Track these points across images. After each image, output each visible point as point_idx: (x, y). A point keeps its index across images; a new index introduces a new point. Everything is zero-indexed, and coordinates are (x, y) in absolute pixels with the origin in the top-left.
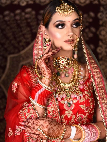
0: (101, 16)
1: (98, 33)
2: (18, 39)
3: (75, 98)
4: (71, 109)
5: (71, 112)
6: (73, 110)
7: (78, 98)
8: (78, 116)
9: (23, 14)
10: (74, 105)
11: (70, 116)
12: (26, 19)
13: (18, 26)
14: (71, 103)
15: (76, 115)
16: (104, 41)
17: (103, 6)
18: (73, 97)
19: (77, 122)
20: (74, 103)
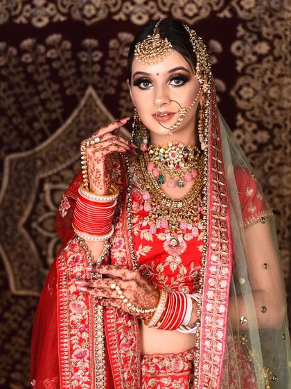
0: (238, 48)
1: (233, 93)
2: (29, 114)
3: (189, 231)
4: (179, 254)
5: (179, 260)
6: (182, 256)
7: (195, 233)
8: (192, 269)
9: (42, 48)
10: (185, 245)
11: (176, 268)
12: (49, 61)
13: (29, 79)
14: (180, 238)
15: (188, 266)
16: (248, 114)
17: (244, 22)
18: (183, 226)
19: (189, 282)
20: (185, 241)
